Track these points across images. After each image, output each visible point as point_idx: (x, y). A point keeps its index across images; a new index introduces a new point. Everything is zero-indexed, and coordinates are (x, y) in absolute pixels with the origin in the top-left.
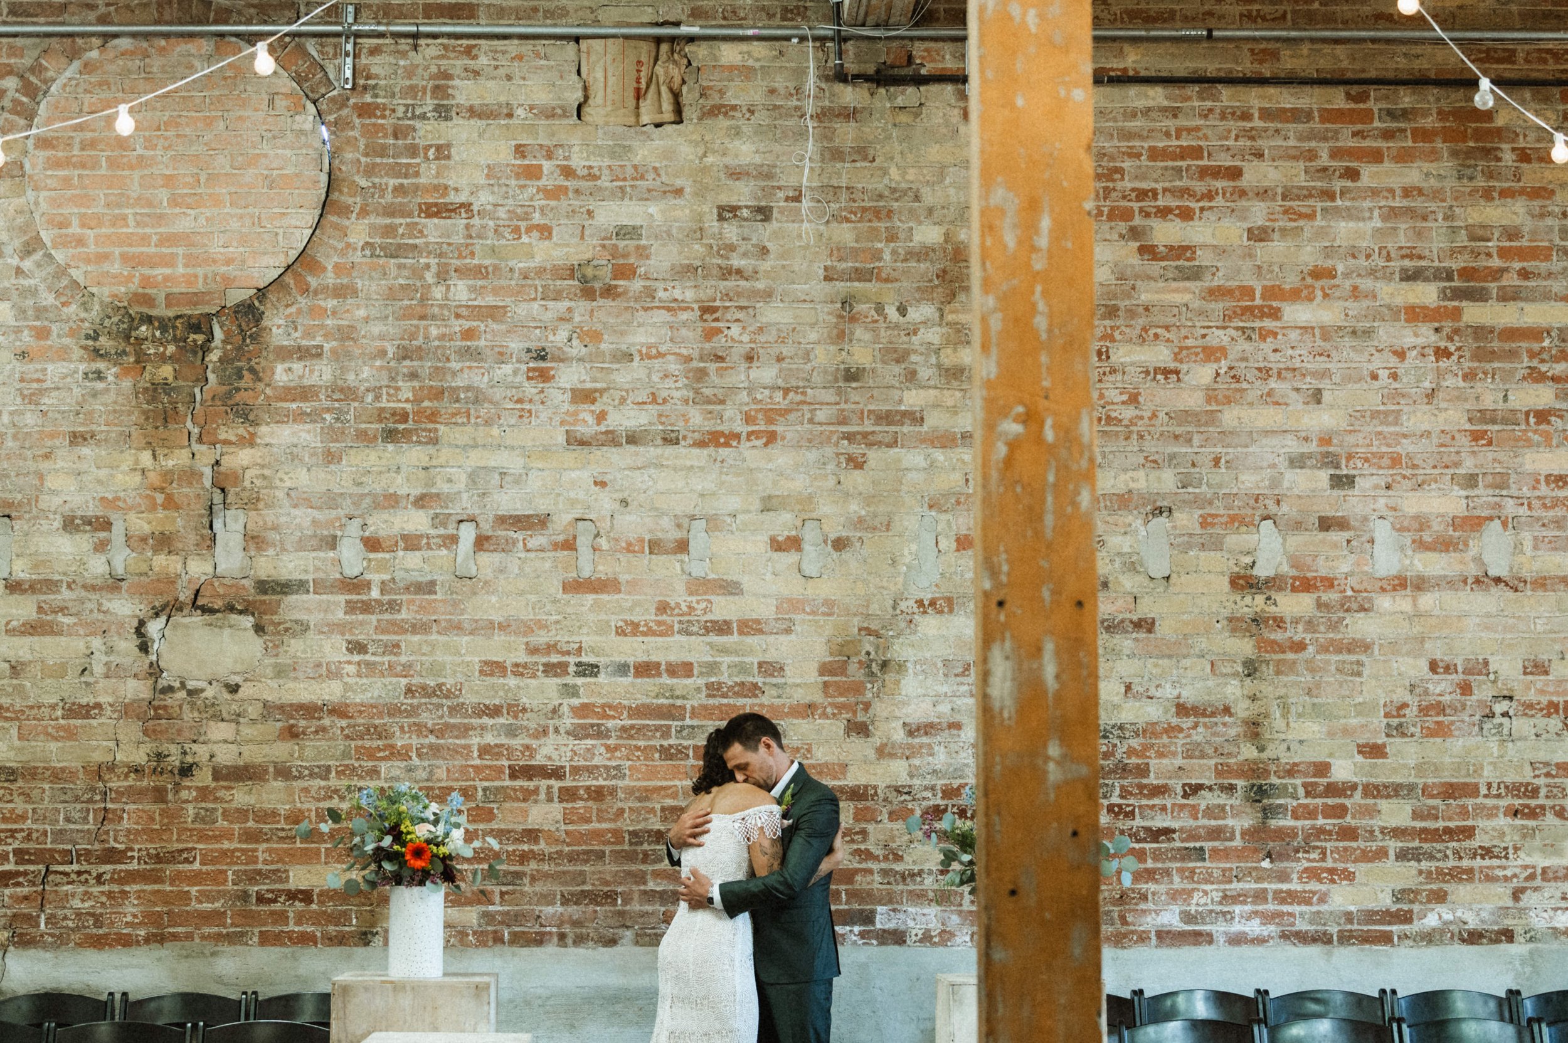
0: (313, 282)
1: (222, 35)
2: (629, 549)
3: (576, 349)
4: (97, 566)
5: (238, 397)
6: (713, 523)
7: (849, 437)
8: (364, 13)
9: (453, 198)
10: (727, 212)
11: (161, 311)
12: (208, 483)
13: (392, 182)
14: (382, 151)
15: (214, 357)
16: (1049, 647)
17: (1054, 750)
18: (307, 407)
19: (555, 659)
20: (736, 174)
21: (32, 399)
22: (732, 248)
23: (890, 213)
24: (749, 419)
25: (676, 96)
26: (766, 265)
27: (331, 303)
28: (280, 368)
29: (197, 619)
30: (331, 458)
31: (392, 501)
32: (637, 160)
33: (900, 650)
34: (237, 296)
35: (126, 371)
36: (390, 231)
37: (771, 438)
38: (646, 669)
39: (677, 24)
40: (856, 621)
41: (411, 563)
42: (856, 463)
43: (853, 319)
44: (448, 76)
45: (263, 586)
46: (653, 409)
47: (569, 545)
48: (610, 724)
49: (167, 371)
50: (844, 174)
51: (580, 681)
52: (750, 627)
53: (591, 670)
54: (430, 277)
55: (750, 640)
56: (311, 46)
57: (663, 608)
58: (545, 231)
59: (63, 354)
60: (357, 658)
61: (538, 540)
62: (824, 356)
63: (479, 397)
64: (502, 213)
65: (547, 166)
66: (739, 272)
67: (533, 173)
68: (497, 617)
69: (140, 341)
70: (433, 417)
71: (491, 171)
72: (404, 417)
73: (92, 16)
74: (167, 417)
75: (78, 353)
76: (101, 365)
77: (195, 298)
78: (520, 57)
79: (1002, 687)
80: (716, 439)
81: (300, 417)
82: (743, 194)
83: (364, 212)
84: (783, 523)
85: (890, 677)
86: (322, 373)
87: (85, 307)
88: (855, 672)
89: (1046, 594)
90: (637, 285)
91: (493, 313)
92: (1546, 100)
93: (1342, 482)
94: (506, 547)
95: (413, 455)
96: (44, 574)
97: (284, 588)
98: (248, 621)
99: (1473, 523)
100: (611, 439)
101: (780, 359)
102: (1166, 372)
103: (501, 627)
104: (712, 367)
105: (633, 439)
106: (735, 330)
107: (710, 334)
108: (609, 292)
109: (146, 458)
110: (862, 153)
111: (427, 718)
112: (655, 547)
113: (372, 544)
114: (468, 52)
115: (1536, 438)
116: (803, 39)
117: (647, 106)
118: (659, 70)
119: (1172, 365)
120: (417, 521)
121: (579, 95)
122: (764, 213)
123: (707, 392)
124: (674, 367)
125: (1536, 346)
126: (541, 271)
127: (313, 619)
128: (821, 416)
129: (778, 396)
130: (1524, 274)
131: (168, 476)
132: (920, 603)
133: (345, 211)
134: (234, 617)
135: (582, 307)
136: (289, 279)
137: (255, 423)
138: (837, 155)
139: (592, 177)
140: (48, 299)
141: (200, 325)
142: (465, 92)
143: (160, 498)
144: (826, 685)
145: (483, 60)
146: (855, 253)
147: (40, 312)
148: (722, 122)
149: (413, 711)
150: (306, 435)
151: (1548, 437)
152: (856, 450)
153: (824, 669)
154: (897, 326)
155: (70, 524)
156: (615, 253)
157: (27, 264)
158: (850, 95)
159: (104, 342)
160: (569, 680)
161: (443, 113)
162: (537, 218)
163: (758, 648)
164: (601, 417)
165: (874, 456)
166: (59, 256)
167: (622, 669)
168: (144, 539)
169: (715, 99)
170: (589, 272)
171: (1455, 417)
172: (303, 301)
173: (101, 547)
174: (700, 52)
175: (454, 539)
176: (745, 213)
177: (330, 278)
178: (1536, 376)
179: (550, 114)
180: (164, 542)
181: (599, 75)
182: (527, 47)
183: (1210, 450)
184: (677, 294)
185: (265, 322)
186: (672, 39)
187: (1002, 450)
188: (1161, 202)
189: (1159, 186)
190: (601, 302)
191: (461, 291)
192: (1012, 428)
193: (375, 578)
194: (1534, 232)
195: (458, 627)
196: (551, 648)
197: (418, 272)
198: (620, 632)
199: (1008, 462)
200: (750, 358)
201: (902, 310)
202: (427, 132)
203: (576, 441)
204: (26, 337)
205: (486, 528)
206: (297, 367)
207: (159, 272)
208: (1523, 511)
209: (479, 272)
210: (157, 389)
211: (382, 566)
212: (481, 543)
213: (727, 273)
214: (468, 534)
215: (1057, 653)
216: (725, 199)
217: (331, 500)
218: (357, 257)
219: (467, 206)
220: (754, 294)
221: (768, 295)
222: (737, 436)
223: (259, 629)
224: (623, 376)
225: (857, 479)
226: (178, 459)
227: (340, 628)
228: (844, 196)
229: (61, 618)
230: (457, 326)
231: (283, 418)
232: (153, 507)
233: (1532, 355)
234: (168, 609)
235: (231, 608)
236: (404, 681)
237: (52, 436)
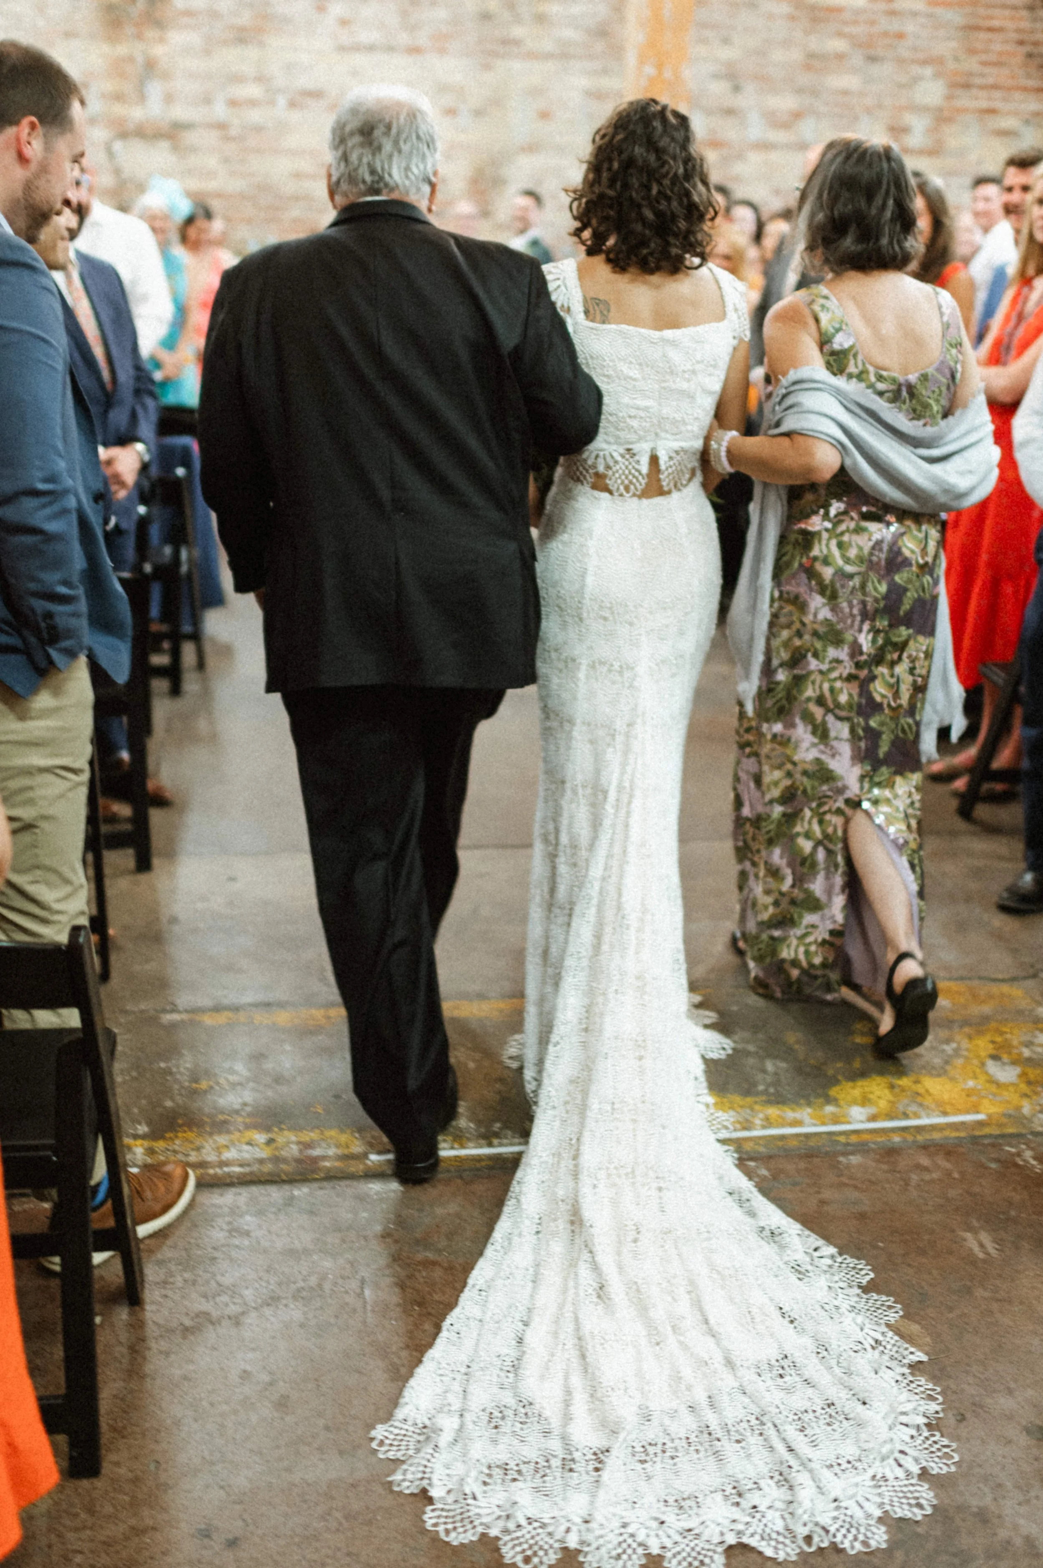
5: (155, 14)
7: (484, 52)
12: (140, 63)
18: (193, 22)
24: (432, 39)
29: (139, 141)
30: (207, 53)
31: (238, 79)
37: (443, 51)
41: (255, 116)
42: (487, 67)
45: (174, 125)
46: (382, 32)
60: (226, 166)
61: (321, 104)
62: (472, 5)
63: (286, 20)
70: (261, 31)
72: (246, 30)
74: (116, 24)
80: (414, 50)
81: (190, 27)
84: (447, 101)
93: (737, 89)
94: (303, 108)
95: (252, 53)
97: (187, 126)
98: (167, 144)
99: (797, 115)
100: (357, 48)
101: (448, 6)
104: (413, 8)
105: (370, 49)
109: (106, 47)
113: (232, 103)
120: (253, 91)
123: (411, 23)
124: (392, 8)
127: (202, 144)
128: (470, 39)
129: (448, 27)
131: (118, 58)
134: (160, 142)
137: (165, 30)
143: (115, 71)
149: (255, 197)
150: (194, 38)
151: (841, 69)
152: (487, 60)
153: (467, 181)
164: (354, 34)
165: (498, 64)
171: (796, 55)
175: (274, 102)
178: (840, 34)
180: (119, 97)
192: (650, 70)
193: (235, 122)
199: (649, 88)
200: (433, 4)
203: (342, 49)
205: (293, 96)
210: (110, 8)
211: (238, 116)
212: (290, 104)
214: (282, 99)
217: (208, 77)
222: (425, 49)
223: (173, 149)
225: (489, 77)
226: (122, 50)
227: (216, 150)
231: (182, 28)
232: (111, 76)
234: (124, 135)
235: (158, 137)
236: (249, 181)
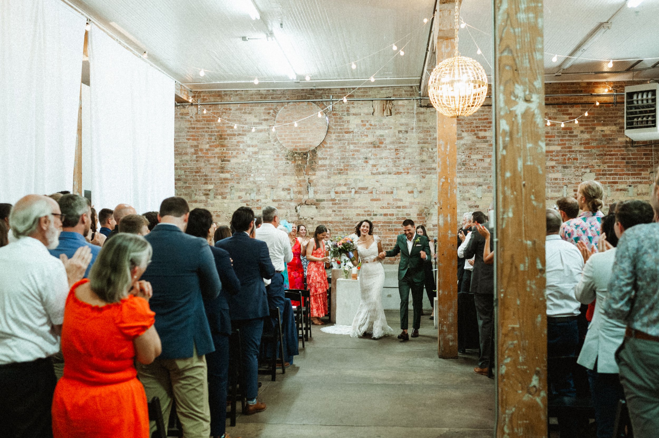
0: (325, 146)
1: (309, 101)
2: (382, 193)
3: (373, 157)
4: (288, 197)
5: (312, 167)
6: (397, 189)
7: (422, 172)
8: (334, 97)
9: (351, 130)
10: (400, 132)
11: (299, 151)
12: (307, 182)
13: (339, 127)
14: (337, 122)
15: (308, 159)
16: (449, 215)
17: (450, 232)
18: (325, 168)
19: (369, 213)
20: (402, 125)
21: (276, 167)
22: (400, 138)
23: (430, 131)
24: (404, 169)
25: (390, 110)
26: (407, 141)
27: (328, 150)
28: (320, 161)
29: (306, 206)
30: (329, 177)
31: (340, 185)
32: (384, 122)
33: (431, 211)
34: (312, 148)
35: (293, 162)
36: (339, 136)
37: (408, 173)
38: (385, 215)
39: (390, 97)
40: (424, 206)
41: (344, 196)
42: (424, 177)
43: (423, 151)
44: (349, 108)
45: (317, 200)
46: (387, 168)
47: (372, 193)
48: (379, 225)
49: (300, 162)
50: (421, 124)
51: (374, 217)
52: (404, 207)
53: (375, 215)
54: (346, 144)
55: (404, 209)
56: (325, 103)
57: (388, 204)
58: (367, 136)
59: (282, 159)
60: (334, 213)
61: (366, 192)
62: (418, 158)
63: (355, 166)
64: (359, 133)
65: (367, 124)
66: (402, 143)
67: (365, 125)
68: (359, 206)
69: (295, 157)
70: (347, 170)
71: (357, 125)
72: (342, 170)
73: (286, 99)
74: (300, 170)
75: (284, 159)
76: (288, 161)
77: (305, 149)
78: (362, 104)
79: (441, 222)
80: (398, 173)
81: (323, 170)
82: (403, 128)
83: (334, 133)
84: (410, 189)
85: (430, 216)
86: (327, 162)
87: (285, 151)
88: (424, 216)
89: (448, 207)
90: (383, 145)
91: (358, 151)
92: (554, 108)
94: (360, 193)
95: (344, 177)
96: (279, 198)
97: (321, 201)
98: (315, 206)
100: (379, 174)
101: (409, 159)
102: (481, 160)
103: (360, 207)
104: (397, 160)
105: (383, 173)
106: (401, 153)
107: (397, 154)
108: (378, 147)
109: (296, 177)
110: (425, 120)
111: (346, 224)
112: (387, 193)
113: (336, 193)
114: (353, 103)
115: (551, 171)
116: (414, 100)
117: (385, 112)
118: (387, 106)
119: (482, 159)
120: (344, 189)
121: (373, 111)
122: (407, 132)
123: (397, 165)
124: (390, 160)
125: (552, 154)
126: (366, 143)
127: (326, 206)
128: (417, 169)
129: (409, 165)
130: (550, 141)
131: (300, 181)
132: (435, 203)
133: (331, 133)
134: (312, 206)
135: (374, 149)
136: (321, 145)
137: (315, 171)
138: (420, 121)
139: (375, 126)
140: (279, 150)
141: (305, 154)
142: (352, 111)
143: (299, 185)
144: (418, 218)
145: (355, 105)
146: (423, 139)
147: (277, 152)
148: (399, 115)
149: (344, 222)
150: (325, 173)
151: (554, 171)
152: (424, 175)
153: (418, 215)
154: (431, 152)
155: (283, 190)
156: (379, 139)
157: (275, 143)
158: (422, 110)
159: (289, 157)
160: (372, 217)
161: (348, 114)
162: (365, 133)
163: (407, 211)
164: (377, 169)
165: (427, 176)
166: (281, 142)
167: (381, 215)
168: (296, 192)
169: (398, 111)
170: (375, 143)
172: (323, 149)
173: (289, 193)
174: (394, 102)
175: (351, 192)
176: (403, 132)
177: (328, 145)
178: (552, 160)
179: (367, 114)
180: (300, 193)
181: (376, 106)
182: (363, 102)
183: (489, 174)
184: (391, 146)
185: (317, 153)
186: (390, 100)
187: (441, 184)
188: (480, 128)
189: (480, 125)
190: (377, 149)
191: (352, 147)
192: (443, 180)
193: (337, 199)
194: (552, 132)
195: (352, 207)
196: (368, 211)
197: (344, 144)
198: (381, 208)
199: (442, 185)
200: (404, 158)
201: (432, 149)
202: (346, 118)
203: (373, 174)
204: (275, 157)
205: (357, 190)
206: (323, 161)
207: (298, 145)
208: (549, 185)
209: (355, 143)
210: (298, 166)
211: (338, 196)
212: (356, 192)
213: (400, 143)
214: (353, 191)
215: (450, 216)
216: (400, 129)
217: (329, 185)
218: (333, 141)
219: (353, 131)
220: (405, 147)
221: (407, 147)
222: (402, 173)
223: (317, 208)
224: (381, 162)
225: (424, 180)
226: (301, 178)
227: (331, 208)
228: (421, 128)
229: (282, 206)
230: (351, 153)
231: (321, 170)
232: (298, 186)
233: (551, 156)
234: (301, 204)
235: (312, 204)
236: (342, 217)
237: (280, 174)
